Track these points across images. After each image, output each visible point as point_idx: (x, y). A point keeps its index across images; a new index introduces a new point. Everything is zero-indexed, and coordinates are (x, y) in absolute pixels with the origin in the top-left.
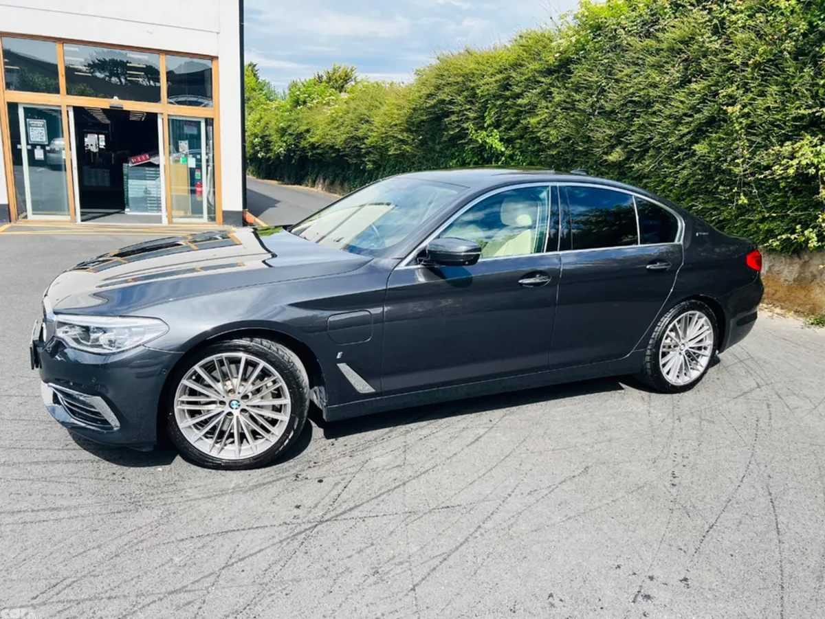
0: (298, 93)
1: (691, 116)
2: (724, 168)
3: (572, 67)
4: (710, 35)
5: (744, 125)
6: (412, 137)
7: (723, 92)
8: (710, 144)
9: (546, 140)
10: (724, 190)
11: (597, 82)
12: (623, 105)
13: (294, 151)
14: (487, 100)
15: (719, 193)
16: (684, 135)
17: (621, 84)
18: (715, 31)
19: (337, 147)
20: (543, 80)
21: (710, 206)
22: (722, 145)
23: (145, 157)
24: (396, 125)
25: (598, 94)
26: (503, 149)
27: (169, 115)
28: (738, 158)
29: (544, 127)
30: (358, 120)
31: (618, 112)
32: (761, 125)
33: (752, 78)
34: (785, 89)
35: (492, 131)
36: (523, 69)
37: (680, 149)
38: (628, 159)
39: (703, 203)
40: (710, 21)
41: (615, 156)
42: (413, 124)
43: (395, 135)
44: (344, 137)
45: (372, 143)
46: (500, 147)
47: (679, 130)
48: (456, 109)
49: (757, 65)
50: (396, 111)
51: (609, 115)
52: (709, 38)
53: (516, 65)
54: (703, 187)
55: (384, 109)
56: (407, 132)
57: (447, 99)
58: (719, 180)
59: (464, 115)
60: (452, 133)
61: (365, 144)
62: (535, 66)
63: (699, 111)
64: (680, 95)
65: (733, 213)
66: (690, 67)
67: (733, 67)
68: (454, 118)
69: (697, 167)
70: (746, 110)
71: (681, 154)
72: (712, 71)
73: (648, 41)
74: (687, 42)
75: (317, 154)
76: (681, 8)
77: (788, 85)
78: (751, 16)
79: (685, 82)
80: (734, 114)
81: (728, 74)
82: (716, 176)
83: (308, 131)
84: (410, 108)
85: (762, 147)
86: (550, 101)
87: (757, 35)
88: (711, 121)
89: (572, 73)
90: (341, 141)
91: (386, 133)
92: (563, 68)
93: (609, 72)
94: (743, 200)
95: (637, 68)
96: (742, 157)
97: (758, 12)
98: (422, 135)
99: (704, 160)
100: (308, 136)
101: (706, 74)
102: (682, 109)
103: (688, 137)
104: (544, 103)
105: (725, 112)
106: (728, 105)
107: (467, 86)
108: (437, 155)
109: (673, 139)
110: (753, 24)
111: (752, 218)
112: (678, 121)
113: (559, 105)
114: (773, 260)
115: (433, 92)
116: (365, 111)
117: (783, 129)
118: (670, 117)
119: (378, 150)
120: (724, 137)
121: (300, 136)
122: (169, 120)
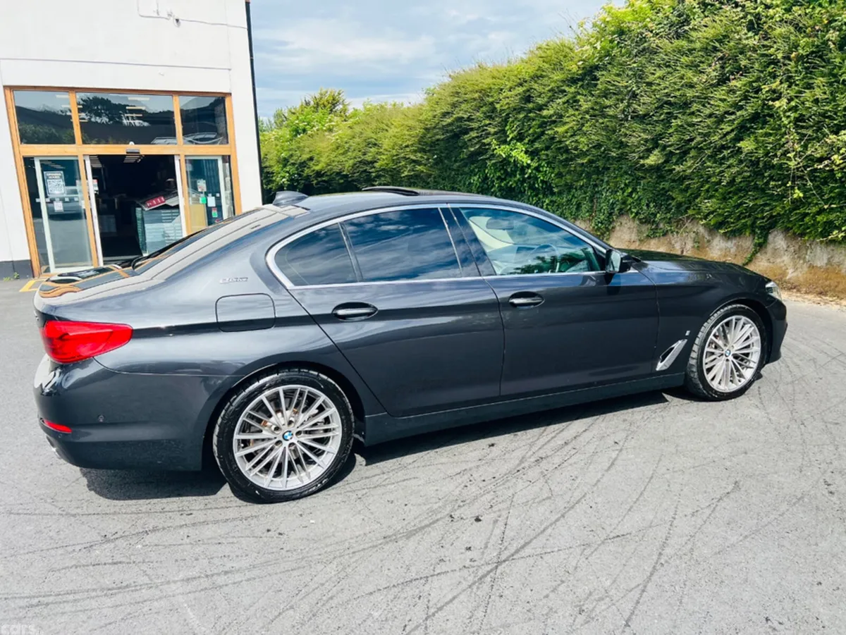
0: (297, 122)
1: (733, 113)
2: (775, 163)
3: (598, 74)
4: (746, 31)
5: (792, 118)
6: (425, 157)
7: (766, 88)
8: (756, 140)
9: (576, 149)
10: (776, 185)
11: (626, 87)
12: (657, 108)
13: (297, 181)
14: (508, 115)
15: (769, 189)
16: (728, 133)
17: (654, 87)
18: (751, 27)
19: (344, 173)
20: (567, 89)
21: (760, 202)
22: (771, 140)
23: (161, 200)
24: (407, 146)
25: (629, 100)
26: (529, 162)
27: (186, 156)
28: (789, 153)
29: (571, 136)
30: (365, 144)
31: (653, 115)
32: (810, 117)
33: (796, 71)
34: (833, 80)
35: (515, 144)
36: (545, 81)
37: (723, 147)
38: (666, 162)
39: (753, 200)
40: (744, 17)
41: (653, 159)
42: (426, 144)
43: (407, 156)
44: (351, 162)
45: (381, 166)
46: (526, 160)
47: (722, 129)
48: (474, 125)
49: (800, 58)
50: (407, 133)
51: (642, 118)
52: (746, 34)
53: (536, 77)
54: (753, 184)
55: (392, 131)
56: (420, 152)
57: (465, 116)
58: (769, 175)
59: (483, 131)
60: (472, 149)
61: (374, 167)
62: (558, 76)
63: (741, 108)
64: (720, 93)
65: (787, 208)
66: (728, 65)
67: (775, 62)
68: (473, 134)
69: (744, 165)
70: (793, 104)
71: (726, 153)
72: (753, 68)
73: (677, 43)
74: (722, 39)
75: (324, 181)
76: (709, 7)
77: (835, 76)
78: (788, 10)
79: (723, 80)
80: (782, 109)
81: (769, 69)
82: (766, 172)
83: (311, 159)
84: (421, 128)
85: (814, 139)
86: (577, 110)
87: (796, 28)
88: (755, 117)
89: (598, 80)
90: (349, 166)
91: (397, 155)
92: (589, 75)
93: (639, 76)
94: (798, 194)
95: (669, 69)
96: (793, 151)
97: (794, 6)
98: (437, 154)
99: (751, 157)
100: (311, 164)
101: (745, 71)
102: (723, 107)
103: (732, 135)
104: (571, 111)
105: (770, 108)
106: (774, 100)
107: (485, 102)
108: (453, 173)
109: (716, 138)
110: (791, 17)
111: (809, 211)
112: (720, 120)
113: (587, 112)
114: (831, 252)
115: (450, 110)
116: (373, 135)
117: (836, 120)
118: (710, 116)
119: (390, 173)
120: (771, 132)
121: (303, 165)
122: (186, 160)
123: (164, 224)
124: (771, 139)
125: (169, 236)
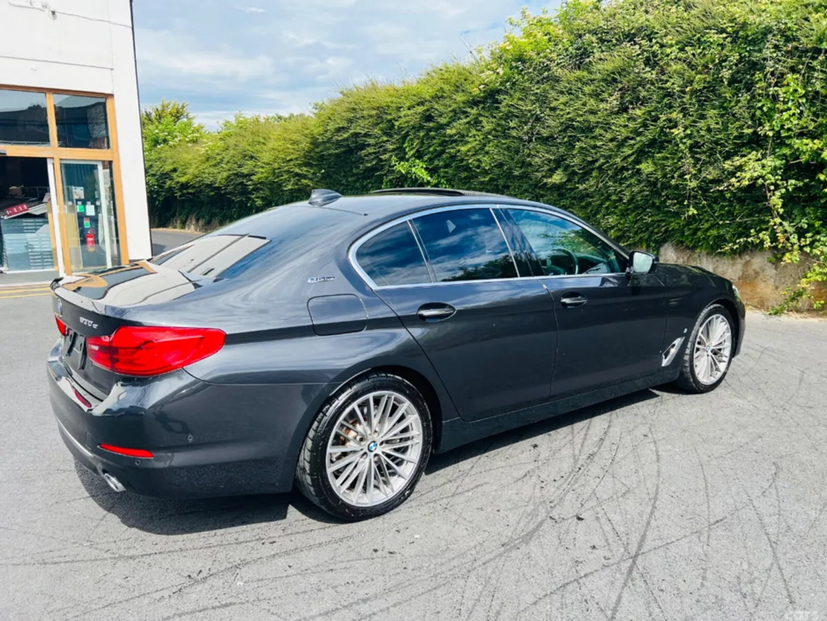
0: (157, 131)
1: (632, 139)
2: (673, 183)
3: (501, 97)
4: (643, 66)
5: (688, 144)
6: (312, 171)
7: (663, 117)
8: (655, 164)
9: (478, 167)
10: (672, 203)
11: (530, 111)
12: (560, 131)
13: (157, 192)
14: (408, 132)
15: (667, 207)
16: (629, 156)
17: (558, 112)
18: (647, 62)
19: (217, 185)
20: (469, 110)
21: (656, 218)
22: (669, 164)
23: (23, 208)
24: (291, 160)
25: (533, 122)
26: (429, 178)
27: (60, 159)
28: (686, 174)
29: (473, 155)
30: (240, 156)
31: (557, 137)
32: (704, 144)
33: (690, 104)
34: (723, 112)
35: (414, 161)
36: (447, 102)
37: (624, 169)
38: (569, 181)
39: (651, 216)
40: (642, 54)
41: (558, 178)
42: (312, 158)
43: (292, 170)
44: (225, 174)
45: (259, 179)
46: (426, 176)
47: (622, 152)
48: (371, 141)
49: (694, 92)
50: (290, 146)
51: (545, 140)
52: (643, 69)
53: (437, 98)
54: (651, 202)
55: (271, 145)
56: (306, 166)
57: (363, 132)
58: (666, 195)
59: (381, 147)
60: (369, 165)
61: (251, 180)
62: (460, 98)
63: (640, 134)
64: (622, 120)
65: (682, 224)
66: (627, 95)
67: (670, 95)
68: (371, 150)
69: (643, 184)
70: (688, 132)
71: (626, 174)
72: (651, 99)
73: (578, 73)
74: (622, 71)
75: (188, 193)
76: (606, 43)
77: (725, 109)
78: (682, 50)
79: (623, 109)
80: (679, 136)
81: (665, 100)
82: (663, 191)
83: (175, 170)
84: (307, 143)
85: (706, 163)
86: (479, 130)
87: (688, 65)
88: (653, 143)
89: (500, 103)
90: (222, 179)
91: (279, 168)
92: (490, 98)
93: (542, 100)
94: (692, 211)
95: (572, 96)
96: (689, 174)
97: (687, 46)
98: (325, 169)
99: (650, 177)
100: (174, 175)
101: (644, 102)
102: (625, 133)
103: (632, 158)
104: (474, 132)
105: (666, 135)
106: (671, 128)
107: (384, 119)
108: (342, 187)
109: (618, 160)
110: (684, 56)
111: (702, 227)
112: (622, 144)
113: (489, 133)
114: (716, 263)
115: (346, 125)
116: (250, 148)
117: (727, 147)
118: (612, 140)
119: (269, 186)
120: (669, 156)
121: (166, 176)
122: (61, 164)
123: (26, 234)
124: (670, 162)
125: (33, 248)
